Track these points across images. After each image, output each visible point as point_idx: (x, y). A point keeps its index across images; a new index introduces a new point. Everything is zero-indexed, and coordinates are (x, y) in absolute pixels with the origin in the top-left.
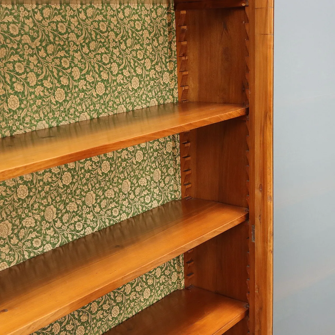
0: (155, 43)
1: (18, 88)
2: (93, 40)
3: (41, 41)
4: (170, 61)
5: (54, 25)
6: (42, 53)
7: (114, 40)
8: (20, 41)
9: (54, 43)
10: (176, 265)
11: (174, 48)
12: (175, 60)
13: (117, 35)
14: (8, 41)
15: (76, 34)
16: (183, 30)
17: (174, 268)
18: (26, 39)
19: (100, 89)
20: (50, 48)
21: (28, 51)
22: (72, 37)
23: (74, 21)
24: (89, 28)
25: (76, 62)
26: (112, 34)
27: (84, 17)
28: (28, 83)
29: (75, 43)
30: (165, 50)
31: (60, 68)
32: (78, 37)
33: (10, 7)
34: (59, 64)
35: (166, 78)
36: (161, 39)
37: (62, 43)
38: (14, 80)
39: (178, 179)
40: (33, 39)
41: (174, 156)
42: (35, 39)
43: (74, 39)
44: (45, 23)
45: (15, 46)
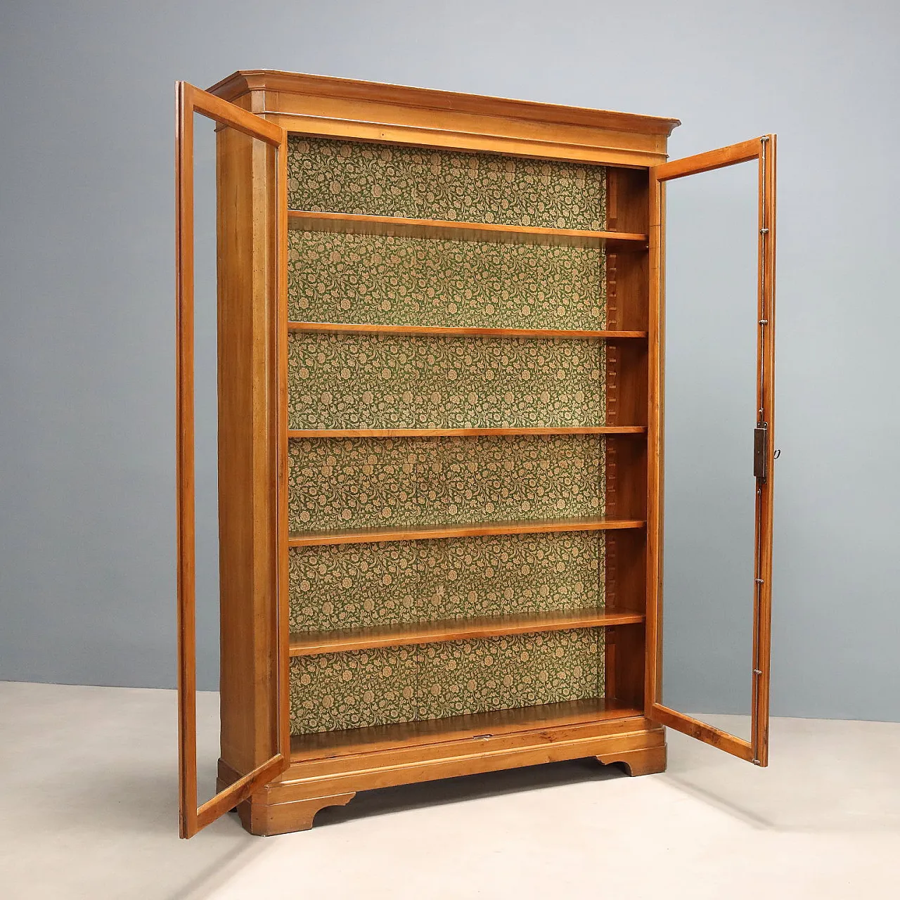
0: (585, 281)
1: (458, 299)
2: (522, 272)
3: (478, 268)
4: (600, 298)
5: (490, 258)
6: (478, 277)
7: (542, 274)
8: (462, 267)
9: (488, 271)
10: (597, 491)
11: (604, 285)
12: (604, 296)
13: (545, 270)
14: (453, 265)
15: (508, 266)
16: (612, 272)
17: (595, 493)
18: (467, 265)
19: (526, 310)
20: (485, 274)
21: (467, 274)
22: (505, 268)
23: (507, 256)
24: (520, 262)
25: (506, 286)
26: (540, 270)
27: (516, 254)
28: (465, 297)
29: (506, 273)
30: (596, 288)
31: (492, 289)
32: (509, 268)
33: (457, 243)
34: (491, 286)
35: (596, 312)
36: (591, 278)
37: (495, 271)
38: (455, 292)
39: (602, 406)
40: (472, 266)
41: (600, 383)
42: (474, 266)
43: (506, 269)
44: (483, 256)
45: (458, 270)
